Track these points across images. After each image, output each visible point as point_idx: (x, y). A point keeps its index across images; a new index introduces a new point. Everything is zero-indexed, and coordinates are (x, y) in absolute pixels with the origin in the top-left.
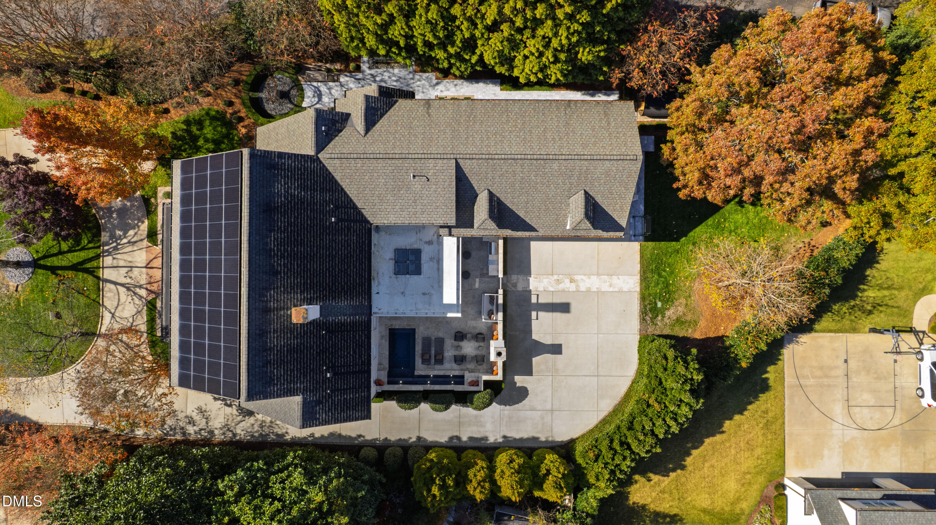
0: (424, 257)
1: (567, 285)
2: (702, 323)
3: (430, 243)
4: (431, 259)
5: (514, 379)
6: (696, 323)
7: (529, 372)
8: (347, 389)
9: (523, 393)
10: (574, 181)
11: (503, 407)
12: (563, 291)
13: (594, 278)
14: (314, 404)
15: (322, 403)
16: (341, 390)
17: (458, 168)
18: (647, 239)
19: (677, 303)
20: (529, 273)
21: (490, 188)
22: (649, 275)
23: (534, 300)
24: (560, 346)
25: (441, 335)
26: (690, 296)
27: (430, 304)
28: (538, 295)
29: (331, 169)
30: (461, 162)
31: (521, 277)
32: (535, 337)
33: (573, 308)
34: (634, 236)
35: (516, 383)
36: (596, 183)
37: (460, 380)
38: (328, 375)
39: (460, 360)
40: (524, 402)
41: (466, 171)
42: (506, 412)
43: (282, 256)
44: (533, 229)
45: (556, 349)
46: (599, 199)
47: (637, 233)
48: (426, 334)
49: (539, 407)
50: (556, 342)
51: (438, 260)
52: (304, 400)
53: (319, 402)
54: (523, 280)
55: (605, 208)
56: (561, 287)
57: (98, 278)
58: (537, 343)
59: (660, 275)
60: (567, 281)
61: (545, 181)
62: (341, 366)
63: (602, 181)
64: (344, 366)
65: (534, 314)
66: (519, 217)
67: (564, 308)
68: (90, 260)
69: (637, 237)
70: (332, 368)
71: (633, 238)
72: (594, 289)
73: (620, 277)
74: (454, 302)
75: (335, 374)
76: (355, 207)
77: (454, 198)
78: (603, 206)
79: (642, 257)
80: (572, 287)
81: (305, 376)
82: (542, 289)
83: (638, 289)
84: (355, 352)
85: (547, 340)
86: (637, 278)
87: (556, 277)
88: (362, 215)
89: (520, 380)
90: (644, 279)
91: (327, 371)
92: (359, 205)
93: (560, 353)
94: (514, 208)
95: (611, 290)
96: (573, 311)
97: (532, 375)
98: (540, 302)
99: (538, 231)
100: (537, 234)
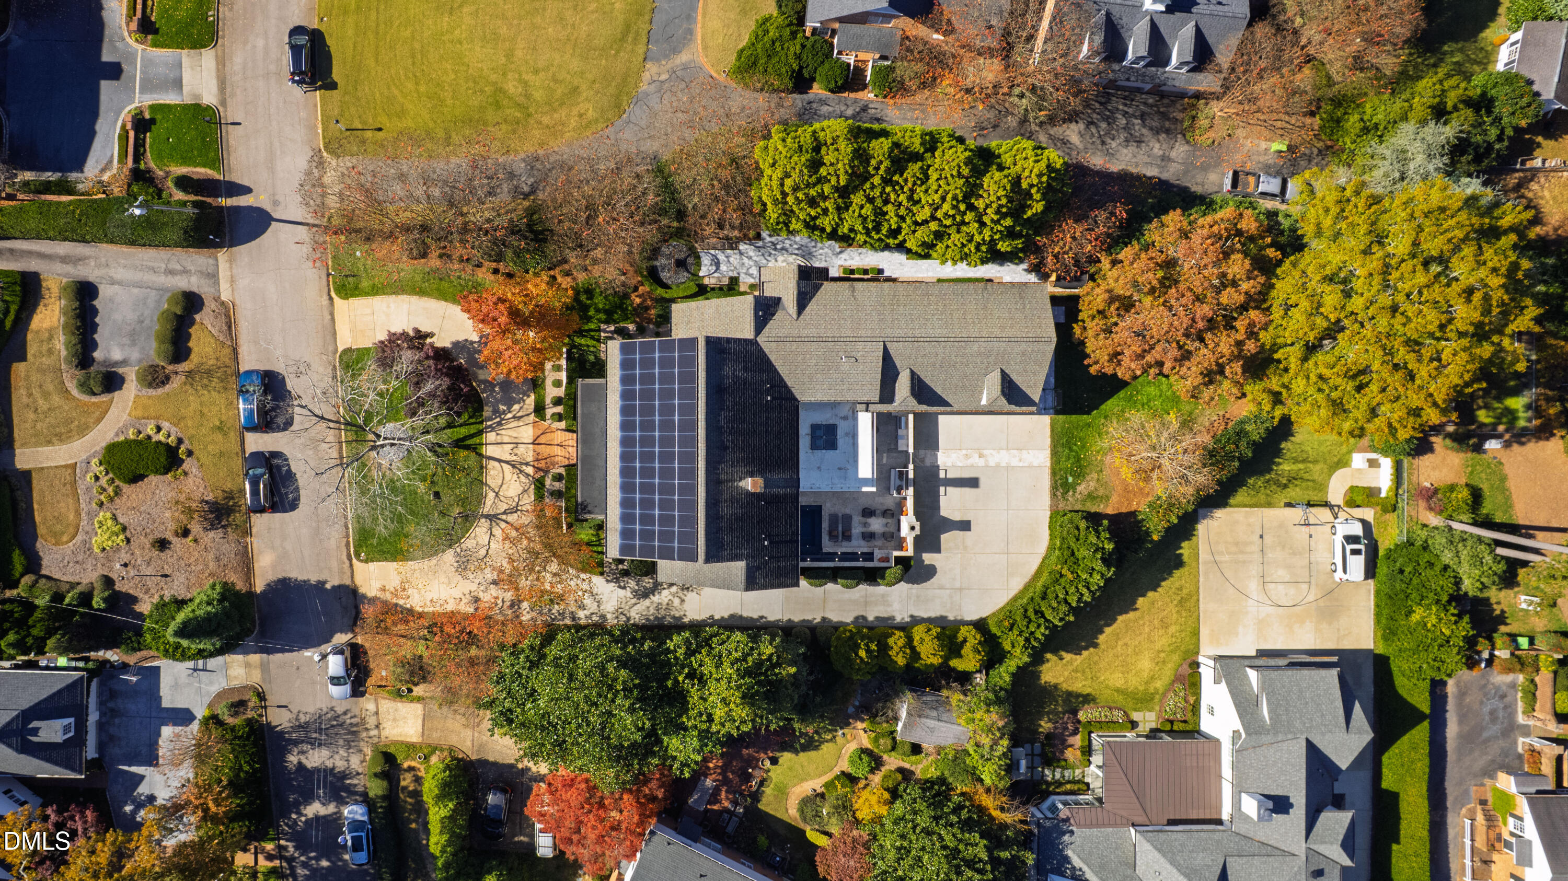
0: (840, 433)
1: (976, 460)
2: (1114, 498)
3: (845, 418)
4: (847, 434)
5: (924, 556)
6: (1108, 498)
7: (937, 550)
8: (780, 557)
9: (929, 572)
10: (991, 361)
11: (910, 585)
12: (972, 466)
13: (1003, 452)
14: (755, 569)
15: (761, 569)
16: (776, 557)
17: (886, 350)
18: (1057, 412)
19: (1088, 478)
20: (937, 448)
21: (913, 368)
22: (1060, 449)
23: (942, 475)
24: (969, 522)
25: (848, 511)
26: (1101, 471)
27: (845, 478)
28: (946, 471)
29: (767, 351)
30: (889, 345)
31: (929, 452)
32: (943, 513)
33: (982, 482)
34: (1046, 409)
35: (927, 562)
36: (1013, 363)
37: (869, 556)
38: (766, 543)
39: (869, 536)
40: (932, 580)
41: (891, 352)
42: (914, 591)
43: (730, 433)
44: (947, 404)
45: (965, 526)
46: (1014, 377)
47: (1048, 406)
48: (832, 510)
49: (948, 586)
50: (965, 519)
51: (853, 435)
52: (748, 565)
53: (758, 568)
54: (932, 454)
55: (1021, 385)
56: (970, 461)
57: (480, 455)
58: (946, 520)
59: (1071, 450)
60: (976, 456)
62: (776, 535)
63: (1018, 360)
64: (778, 536)
65: (942, 489)
66: (935, 393)
67: (973, 483)
68: (472, 436)
69: (1048, 410)
70: (769, 537)
71: (1044, 411)
72: (1003, 464)
73: (1030, 451)
74: (870, 476)
75: (771, 543)
76: (786, 386)
77: (879, 377)
78: (1018, 383)
79: (1052, 431)
80: (981, 462)
81: (748, 543)
82: (951, 464)
83: (1049, 464)
84: (786, 523)
85: (956, 517)
86: (1048, 452)
87: (964, 452)
88: (792, 393)
89: (928, 558)
90: (1054, 453)
91: (765, 539)
92: (789, 384)
93: (969, 530)
94: (932, 385)
95: (1021, 464)
96: (982, 484)
97: (940, 551)
98: (948, 477)
99: (952, 407)
100: (951, 409)
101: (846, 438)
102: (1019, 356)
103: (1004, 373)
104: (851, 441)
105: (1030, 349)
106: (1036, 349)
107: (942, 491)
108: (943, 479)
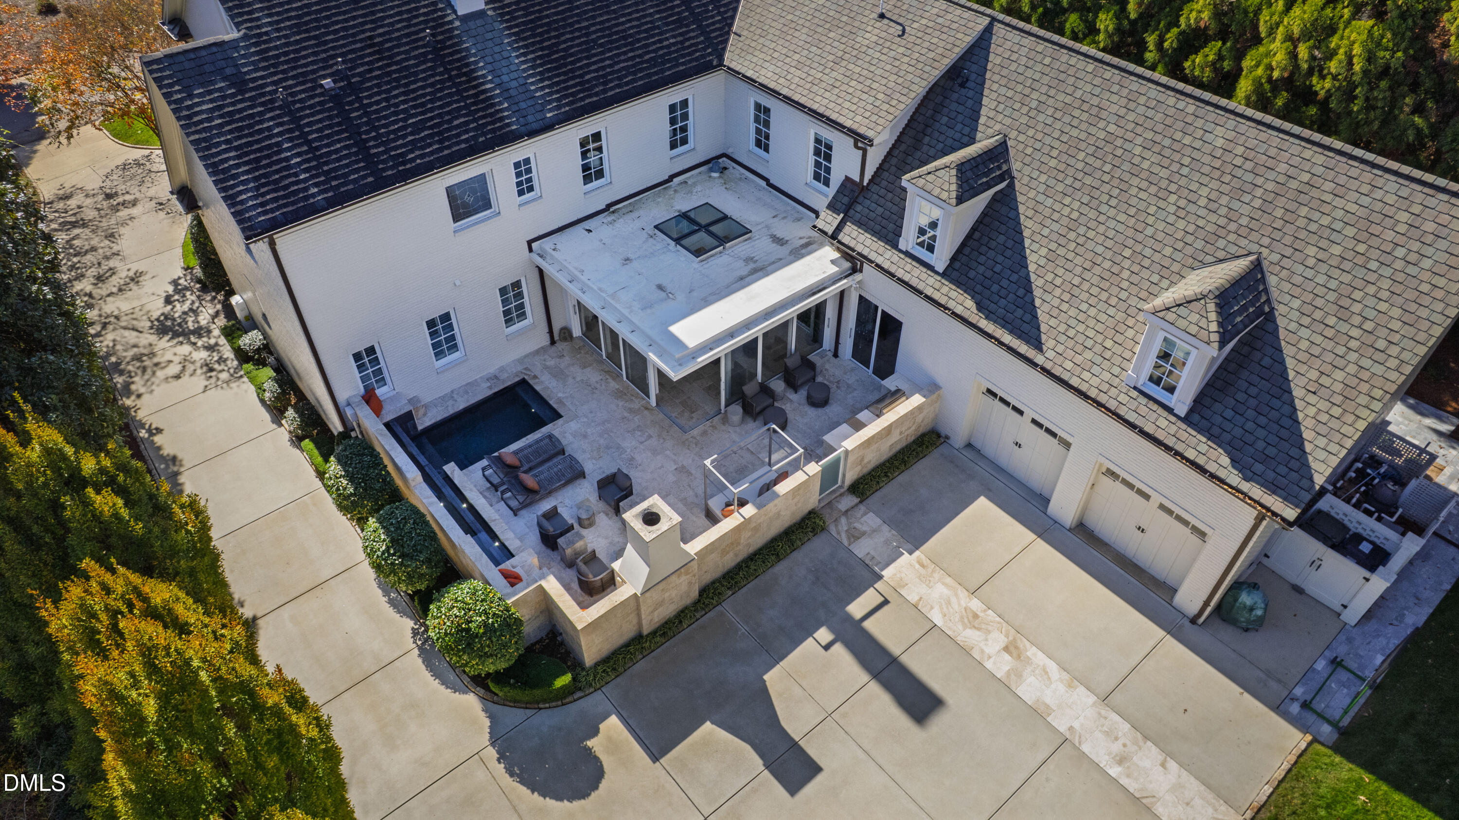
0: (738, 248)
1: (988, 646)
3: (777, 242)
5: (606, 717)
7: (658, 745)
8: (308, 143)
9: (578, 778)
10: (1246, 210)
11: (492, 753)
12: (965, 651)
13: (1084, 698)
14: (228, 71)
15: (241, 92)
16: (300, 128)
17: (983, 40)
18: (1343, 748)
20: (916, 542)
21: (1013, 134)
23: (859, 606)
24: (815, 769)
27: (648, 307)
28: (886, 602)
31: (887, 532)
32: (774, 679)
34: (1306, 705)
35: (595, 732)
36: (1311, 251)
38: (327, 82)
40: (550, 802)
42: (481, 775)
44: (1031, 327)
45: (794, 768)
46: (1287, 317)
47: (1320, 705)
50: (813, 751)
51: (759, 269)
52: (233, 44)
53: (240, 83)
54: (887, 542)
55: (1290, 363)
56: (968, 636)
60: (999, 638)
61: (1164, 173)
62: (363, 107)
63: (1336, 250)
64: (366, 114)
67: (919, 701)
69: (1311, 718)
70: (349, 89)
71: (1295, 708)
72: (1059, 723)
73: (1172, 765)
75: (336, 98)
76: (728, 22)
77: (918, 92)
78: (1288, 351)
80: (998, 664)
81: (298, 28)
82: (913, 598)
84: (418, 128)
85: (796, 718)
87: (975, 604)
88: (726, 41)
89: (613, 737)
91: (337, 76)
92: (739, 25)
93: (793, 787)
94: (1029, 226)
95: (1114, 771)
96: (940, 722)
97: (655, 759)
98: (867, 624)
99: (1038, 346)
100: (1031, 353)
101: (741, 263)
102: (1350, 231)
103: (1263, 280)
104: (744, 271)
105: (1403, 216)
106: (1430, 227)
107: (824, 635)
108: (849, 617)
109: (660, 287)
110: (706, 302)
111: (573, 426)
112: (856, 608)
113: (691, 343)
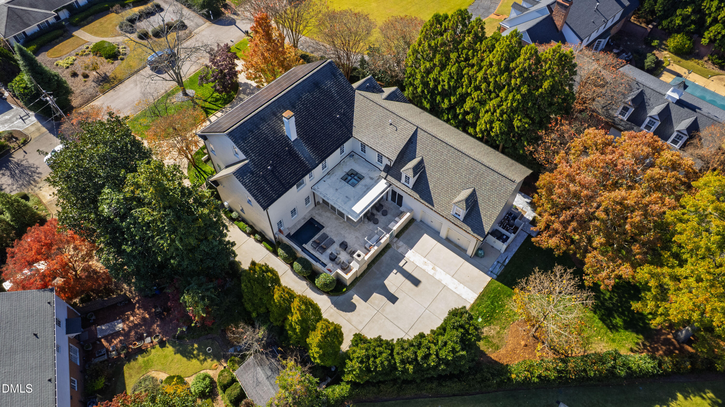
0: (362, 182)
1: (429, 269)
2: (502, 351)
3: (372, 179)
4: (366, 186)
5: (354, 295)
6: (498, 348)
7: (366, 299)
8: (269, 184)
9: (351, 308)
10: (472, 178)
11: (333, 306)
12: (424, 271)
13: (449, 277)
14: (249, 170)
15: (253, 175)
16: (267, 181)
17: (415, 134)
18: (497, 279)
19: (492, 327)
20: (411, 247)
21: (424, 157)
22: (486, 299)
24: (397, 299)
25: (335, 239)
26: (504, 329)
27: (345, 203)
28: (407, 262)
31: (405, 246)
32: (386, 282)
33: (422, 284)
34: (491, 272)
35: (352, 299)
36: (483, 187)
37: (324, 265)
38: (269, 167)
39: (333, 258)
40: (347, 313)
41: (418, 138)
42: (332, 311)
43: (303, 105)
44: (431, 203)
45: (393, 299)
46: (480, 201)
47: (494, 272)
48: (328, 233)
49: (354, 323)
50: (396, 295)
51: (368, 188)
52: (248, 164)
53: (252, 173)
54: (405, 248)
55: (481, 210)
56: (424, 267)
57: (208, 117)
58: (384, 286)
59: (492, 303)
60: (431, 267)
61: (456, 169)
62: (278, 171)
63: (488, 187)
64: (279, 173)
66: (428, 187)
67: (416, 282)
68: (213, 109)
69: (492, 274)
70: (274, 168)
71: (489, 273)
72: (444, 283)
73: (465, 287)
75: (272, 171)
76: (352, 123)
77: (402, 147)
78: (480, 208)
79: (488, 286)
80: (431, 272)
81: (259, 155)
82: (412, 260)
83: (472, 302)
84: (290, 174)
85: (392, 290)
86: (476, 296)
87: (425, 260)
88: (352, 129)
89: (356, 299)
90: (481, 297)
91: (271, 165)
92: (354, 124)
93: (394, 303)
94: (429, 179)
95: (454, 290)
96: (421, 286)
97: (366, 302)
98: (404, 267)
99: (433, 206)
100: (432, 207)
101: (364, 187)
102: (490, 184)
103: (475, 193)
104: (365, 190)
105: (498, 181)
106: (502, 184)
107: (395, 271)
108: (400, 266)
109: (347, 197)
110: (358, 200)
111: (328, 229)
112: (401, 264)
113: (358, 212)
